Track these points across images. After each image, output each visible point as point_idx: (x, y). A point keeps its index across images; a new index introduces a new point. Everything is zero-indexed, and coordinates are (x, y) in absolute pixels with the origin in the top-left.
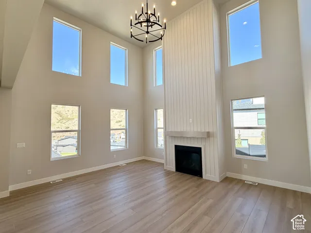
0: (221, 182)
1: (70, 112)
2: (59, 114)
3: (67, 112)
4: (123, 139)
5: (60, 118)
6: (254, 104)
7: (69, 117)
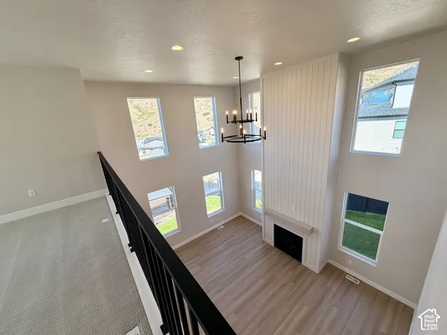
0: (320, 273)
1: (149, 104)
2: (137, 108)
3: (146, 106)
4: (212, 135)
5: (140, 113)
6: (393, 107)
7: (149, 111)
